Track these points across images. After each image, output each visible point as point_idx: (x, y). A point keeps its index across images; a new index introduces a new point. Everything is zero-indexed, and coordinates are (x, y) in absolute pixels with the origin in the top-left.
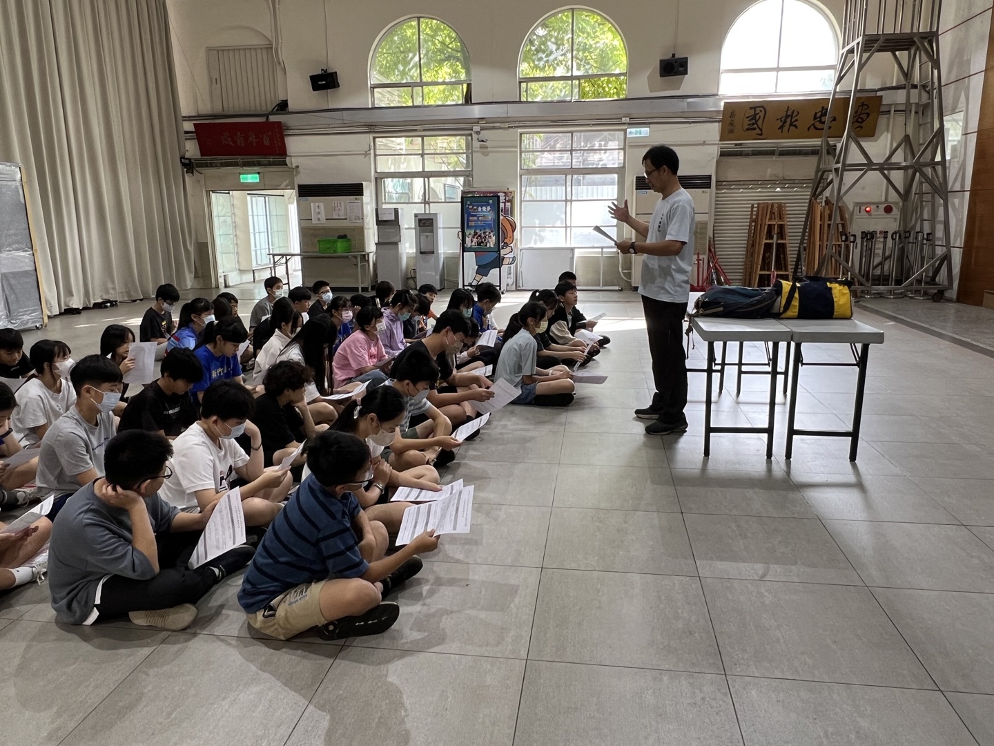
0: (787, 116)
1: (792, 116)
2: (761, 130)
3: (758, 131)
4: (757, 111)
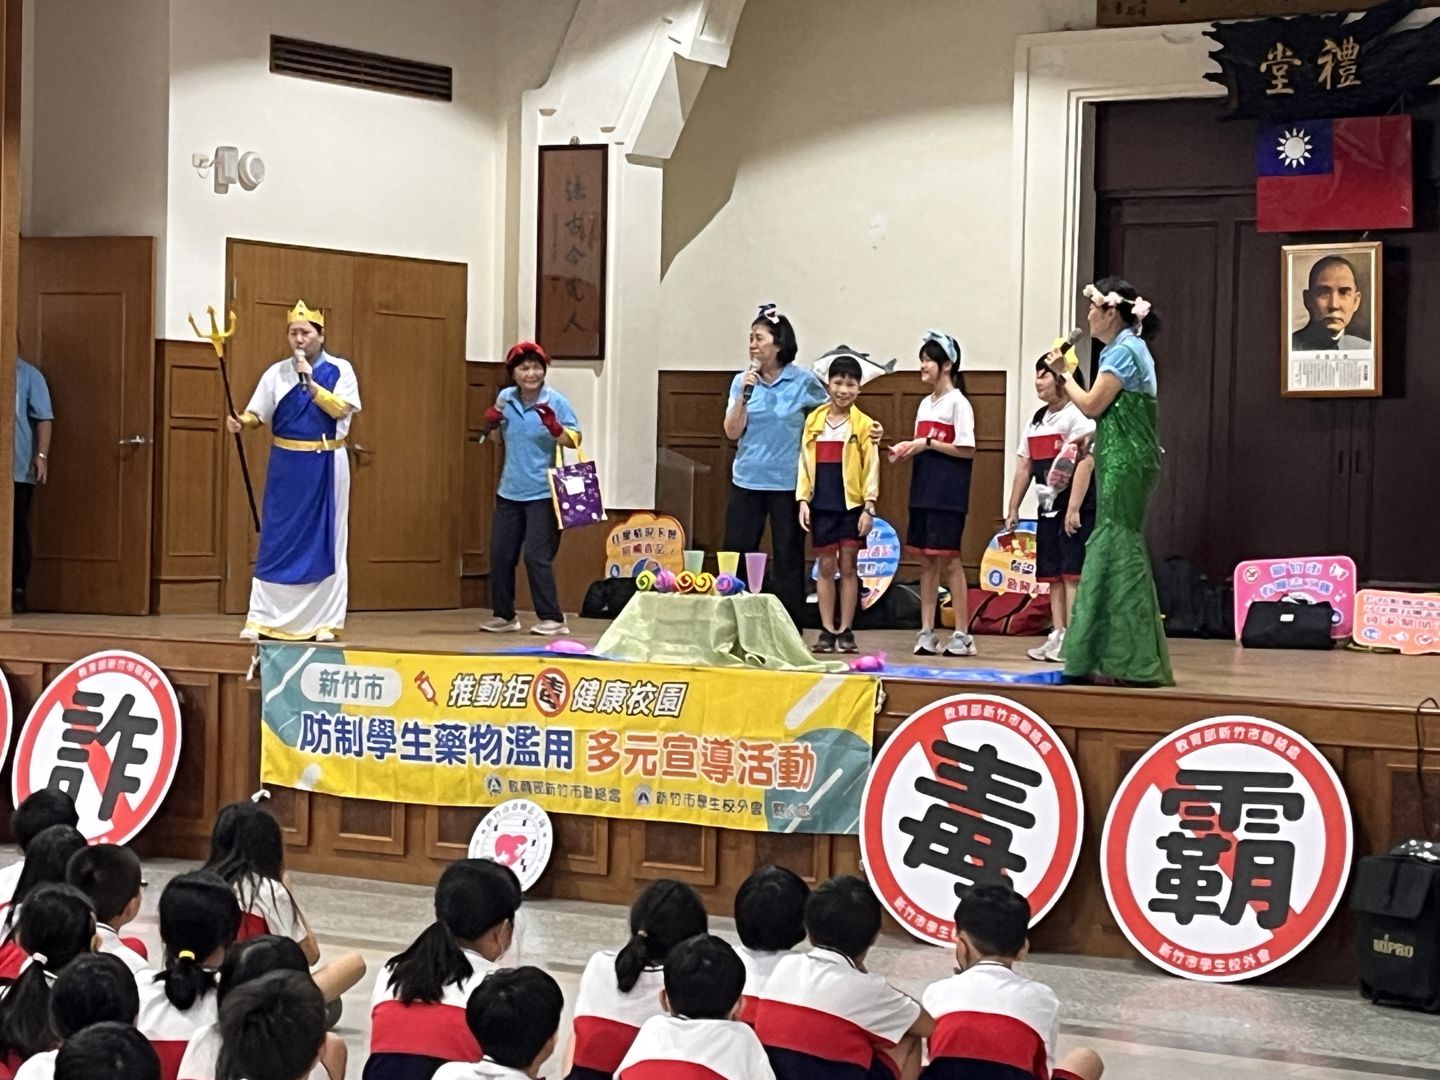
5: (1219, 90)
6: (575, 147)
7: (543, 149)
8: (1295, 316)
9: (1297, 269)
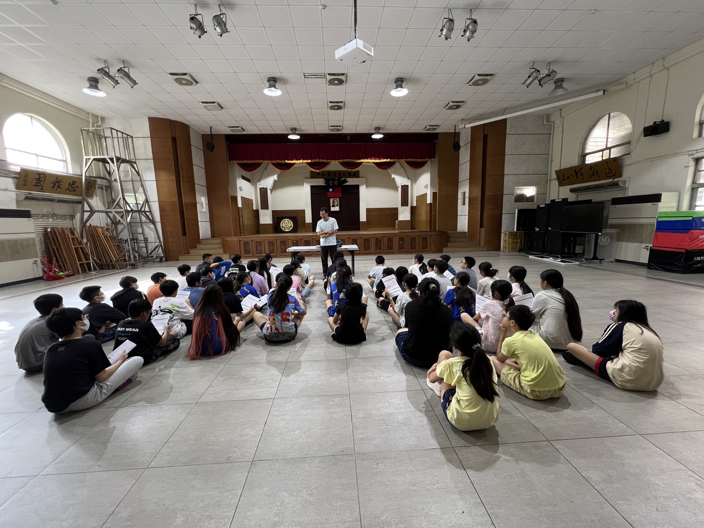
0: (56, 182)
1: (59, 182)
2: (42, 187)
3: (40, 187)
4: (41, 176)
5: (325, 185)
6: (263, 188)
7: (260, 188)
8: (331, 204)
9: (331, 200)
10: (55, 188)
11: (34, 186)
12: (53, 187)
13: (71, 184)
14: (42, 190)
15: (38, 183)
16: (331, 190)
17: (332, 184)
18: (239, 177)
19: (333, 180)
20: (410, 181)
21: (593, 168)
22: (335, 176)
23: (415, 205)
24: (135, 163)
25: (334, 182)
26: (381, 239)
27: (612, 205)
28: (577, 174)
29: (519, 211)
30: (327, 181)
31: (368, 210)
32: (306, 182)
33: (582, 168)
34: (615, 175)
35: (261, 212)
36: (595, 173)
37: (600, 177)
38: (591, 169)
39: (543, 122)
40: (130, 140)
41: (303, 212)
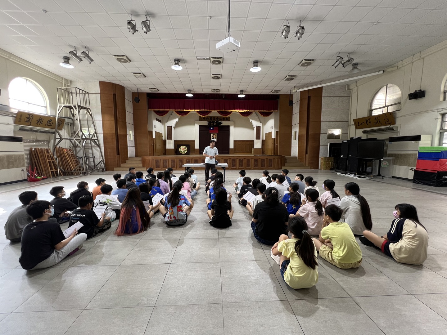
0: (40, 120)
1: (41, 120)
3: (30, 123)
4: (30, 116)
5: (208, 125)
6: (169, 126)
7: (167, 126)
8: (212, 137)
9: (212, 135)
10: (39, 124)
11: (26, 122)
12: (37, 123)
13: (49, 121)
14: (30, 125)
15: (28, 120)
16: (212, 128)
17: (213, 124)
18: (154, 119)
19: (213, 122)
20: (261, 124)
21: (377, 118)
22: (215, 120)
23: (264, 139)
24: (90, 109)
25: (214, 123)
26: (242, 160)
27: (389, 142)
28: (367, 122)
29: (330, 144)
30: (209, 123)
31: (235, 142)
32: (196, 123)
33: (370, 118)
34: (391, 123)
35: (168, 141)
36: (378, 122)
37: (381, 124)
38: (376, 119)
39: (346, 89)
40: (87, 95)
41: (194, 141)
